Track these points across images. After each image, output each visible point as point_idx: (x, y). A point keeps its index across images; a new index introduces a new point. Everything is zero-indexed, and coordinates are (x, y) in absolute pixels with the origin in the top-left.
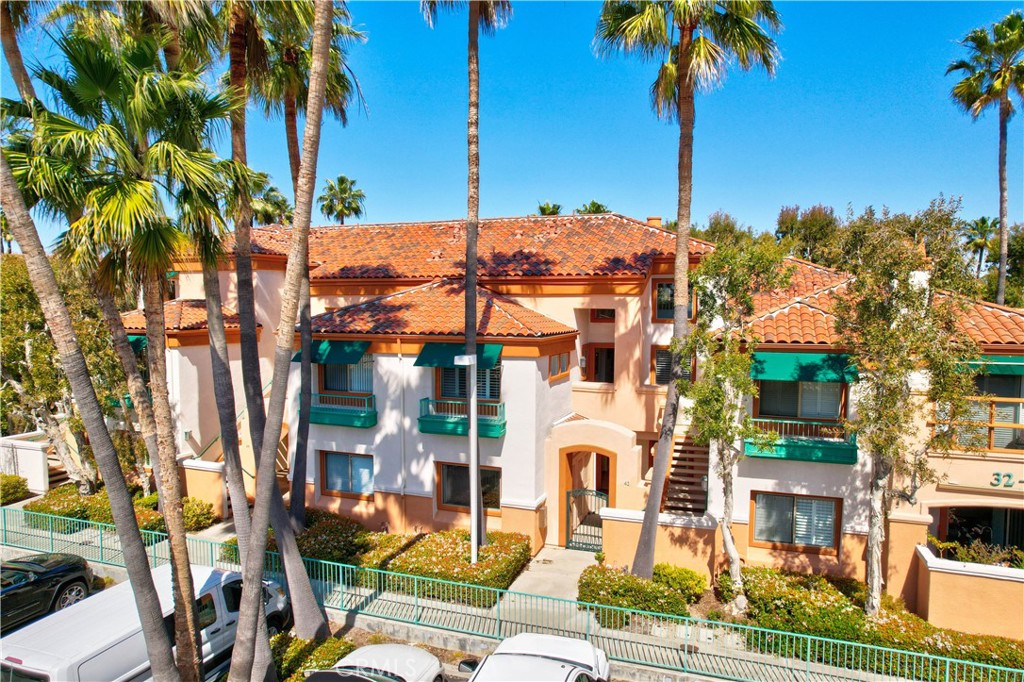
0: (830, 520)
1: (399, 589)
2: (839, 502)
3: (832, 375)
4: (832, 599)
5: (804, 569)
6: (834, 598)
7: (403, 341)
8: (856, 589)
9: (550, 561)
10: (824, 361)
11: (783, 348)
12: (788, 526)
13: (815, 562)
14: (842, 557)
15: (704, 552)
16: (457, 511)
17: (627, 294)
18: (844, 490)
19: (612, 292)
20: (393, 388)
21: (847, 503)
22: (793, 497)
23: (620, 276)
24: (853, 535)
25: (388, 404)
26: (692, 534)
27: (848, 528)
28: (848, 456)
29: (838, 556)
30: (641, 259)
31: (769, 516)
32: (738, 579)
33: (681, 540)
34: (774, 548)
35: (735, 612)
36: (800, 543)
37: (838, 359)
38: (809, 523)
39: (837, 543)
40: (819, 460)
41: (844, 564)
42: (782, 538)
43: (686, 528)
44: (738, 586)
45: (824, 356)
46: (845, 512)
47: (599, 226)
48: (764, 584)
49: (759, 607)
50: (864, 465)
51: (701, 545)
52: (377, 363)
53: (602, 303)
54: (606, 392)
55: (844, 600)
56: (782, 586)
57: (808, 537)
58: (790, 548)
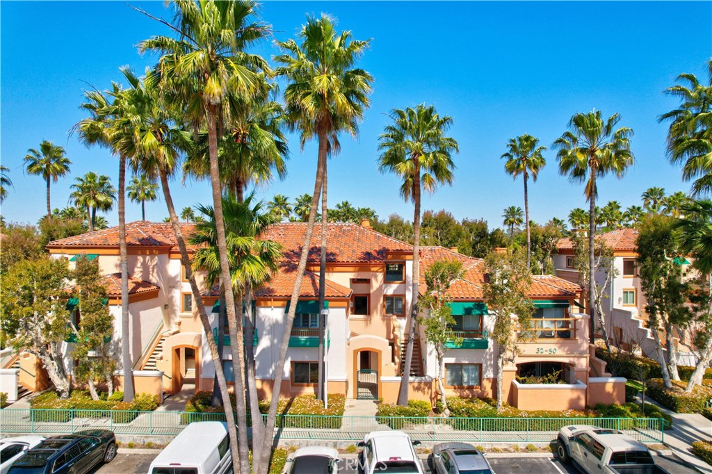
0: (477, 374)
1: (292, 425)
2: (481, 365)
3: (478, 312)
4: (483, 405)
5: (468, 396)
6: (484, 405)
7: (274, 300)
8: (491, 401)
9: (353, 406)
10: (474, 306)
11: (457, 301)
12: (460, 378)
13: (472, 392)
14: (483, 389)
15: (428, 393)
16: (303, 386)
17: (377, 271)
18: (483, 361)
19: (369, 270)
20: (267, 324)
21: (484, 365)
22: (462, 365)
23: (373, 263)
24: (487, 379)
25: (265, 332)
26: (422, 386)
27: (485, 376)
28: (484, 345)
29: (481, 389)
30: (380, 252)
31: (451, 375)
32: (445, 402)
33: (418, 389)
34: (455, 388)
35: (445, 417)
36: (465, 385)
37: (479, 305)
38: (469, 376)
39: (480, 383)
40: (473, 348)
41: (483, 392)
42: (458, 383)
43: (420, 383)
44: (445, 406)
45: (473, 303)
46: (484, 370)
47: (349, 230)
48: (456, 403)
49: (455, 413)
50: (490, 349)
51: (426, 390)
52: (259, 311)
53: (364, 275)
54: (366, 320)
55: (488, 405)
56: (463, 402)
57: (468, 382)
58: (461, 387)
